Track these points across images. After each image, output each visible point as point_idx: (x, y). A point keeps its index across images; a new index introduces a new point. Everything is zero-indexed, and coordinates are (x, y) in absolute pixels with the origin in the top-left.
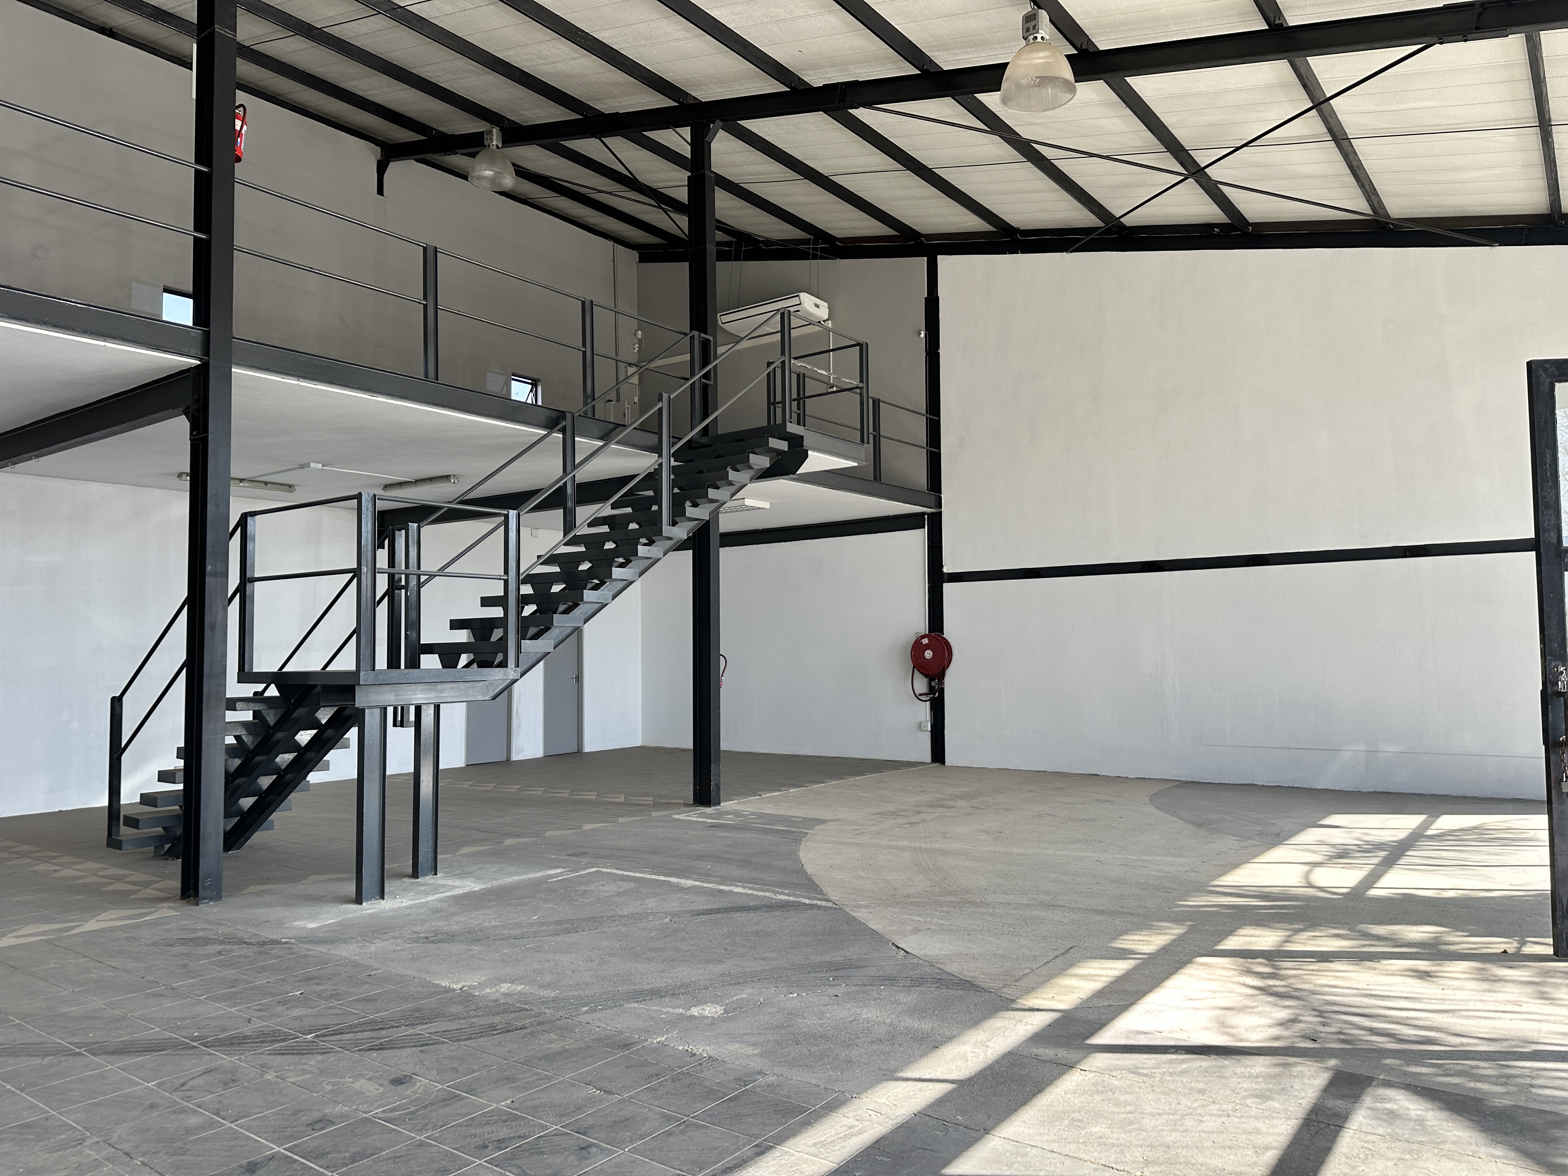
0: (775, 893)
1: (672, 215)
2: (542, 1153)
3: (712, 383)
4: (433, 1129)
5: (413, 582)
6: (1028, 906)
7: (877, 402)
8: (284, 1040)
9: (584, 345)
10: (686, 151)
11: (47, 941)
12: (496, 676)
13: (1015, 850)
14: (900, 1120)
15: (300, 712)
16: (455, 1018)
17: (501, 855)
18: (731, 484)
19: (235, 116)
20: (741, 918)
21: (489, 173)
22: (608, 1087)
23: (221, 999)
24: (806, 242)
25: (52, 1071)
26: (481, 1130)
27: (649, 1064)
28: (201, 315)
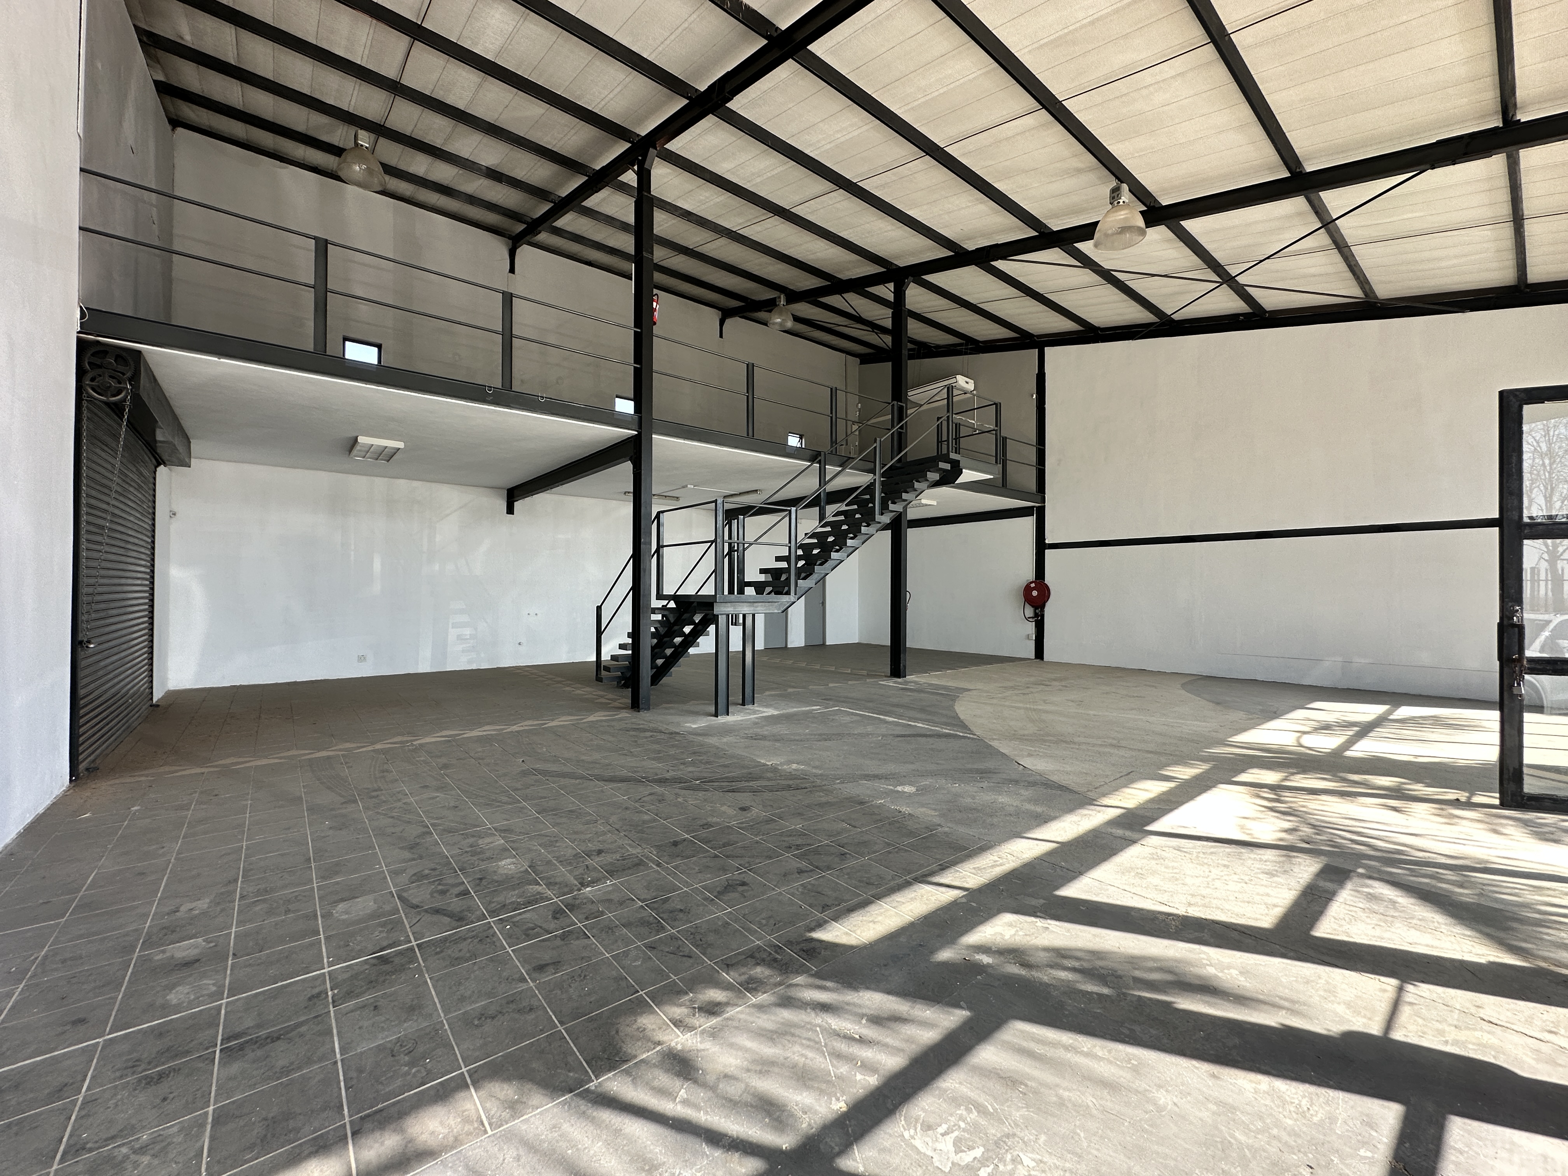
0: (942, 728)
1: (880, 335)
2: (821, 854)
3: (904, 431)
4: (763, 835)
5: (741, 548)
6: (1101, 745)
7: (1005, 439)
8: (685, 783)
9: (832, 413)
10: (891, 297)
11: (573, 724)
12: (785, 599)
13: (1092, 712)
14: (1026, 861)
15: (686, 616)
16: (769, 779)
17: (787, 697)
18: (916, 490)
19: (653, 300)
20: (923, 740)
21: (779, 320)
22: (854, 824)
23: (654, 759)
24: (961, 345)
25: (579, 787)
26: (786, 839)
27: (875, 814)
28: (638, 409)
